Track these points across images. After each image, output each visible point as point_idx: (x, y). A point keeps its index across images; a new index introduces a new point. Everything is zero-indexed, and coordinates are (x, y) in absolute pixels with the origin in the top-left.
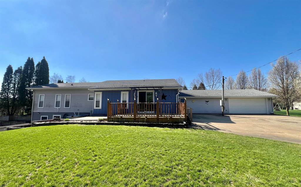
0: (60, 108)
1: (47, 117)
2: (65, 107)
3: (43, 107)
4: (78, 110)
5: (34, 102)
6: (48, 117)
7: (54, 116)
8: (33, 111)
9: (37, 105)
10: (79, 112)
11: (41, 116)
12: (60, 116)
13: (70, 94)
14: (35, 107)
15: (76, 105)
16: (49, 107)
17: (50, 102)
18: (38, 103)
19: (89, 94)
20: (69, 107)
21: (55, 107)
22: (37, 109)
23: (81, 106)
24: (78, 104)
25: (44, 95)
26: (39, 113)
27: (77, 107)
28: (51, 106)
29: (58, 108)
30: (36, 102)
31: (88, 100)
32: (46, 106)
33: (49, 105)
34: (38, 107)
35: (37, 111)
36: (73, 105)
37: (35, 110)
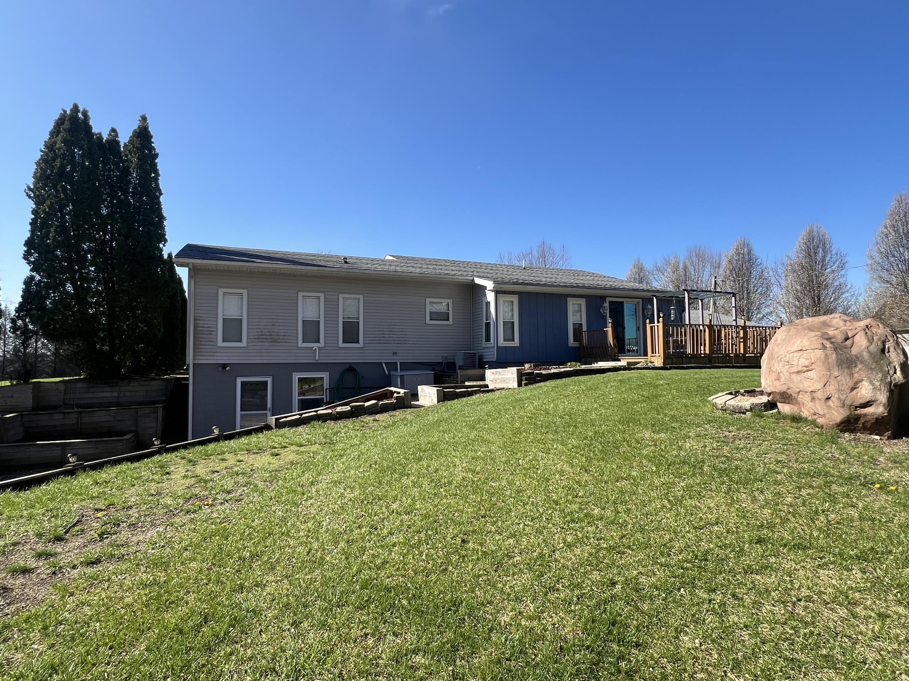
0: (322, 344)
1: (267, 382)
2: (341, 344)
3: (244, 344)
4: (395, 353)
5: (195, 320)
6: (269, 380)
7: (296, 376)
8: (194, 359)
9: (212, 332)
10: (398, 360)
11: (239, 381)
12: (325, 375)
13: (361, 297)
14: (200, 341)
15: (387, 336)
16: (272, 342)
17: (276, 324)
18: (217, 325)
19: (428, 300)
20: (358, 342)
21: (300, 344)
22: (216, 352)
23: (403, 339)
24: (393, 333)
25: (241, 294)
26: (224, 366)
27: (387, 343)
28: (281, 337)
29: (315, 345)
30: (205, 320)
31: (428, 321)
32: (259, 340)
33: (271, 335)
34: (220, 343)
35: (216, 358)
36: (372, 336)
37: (203, 354)
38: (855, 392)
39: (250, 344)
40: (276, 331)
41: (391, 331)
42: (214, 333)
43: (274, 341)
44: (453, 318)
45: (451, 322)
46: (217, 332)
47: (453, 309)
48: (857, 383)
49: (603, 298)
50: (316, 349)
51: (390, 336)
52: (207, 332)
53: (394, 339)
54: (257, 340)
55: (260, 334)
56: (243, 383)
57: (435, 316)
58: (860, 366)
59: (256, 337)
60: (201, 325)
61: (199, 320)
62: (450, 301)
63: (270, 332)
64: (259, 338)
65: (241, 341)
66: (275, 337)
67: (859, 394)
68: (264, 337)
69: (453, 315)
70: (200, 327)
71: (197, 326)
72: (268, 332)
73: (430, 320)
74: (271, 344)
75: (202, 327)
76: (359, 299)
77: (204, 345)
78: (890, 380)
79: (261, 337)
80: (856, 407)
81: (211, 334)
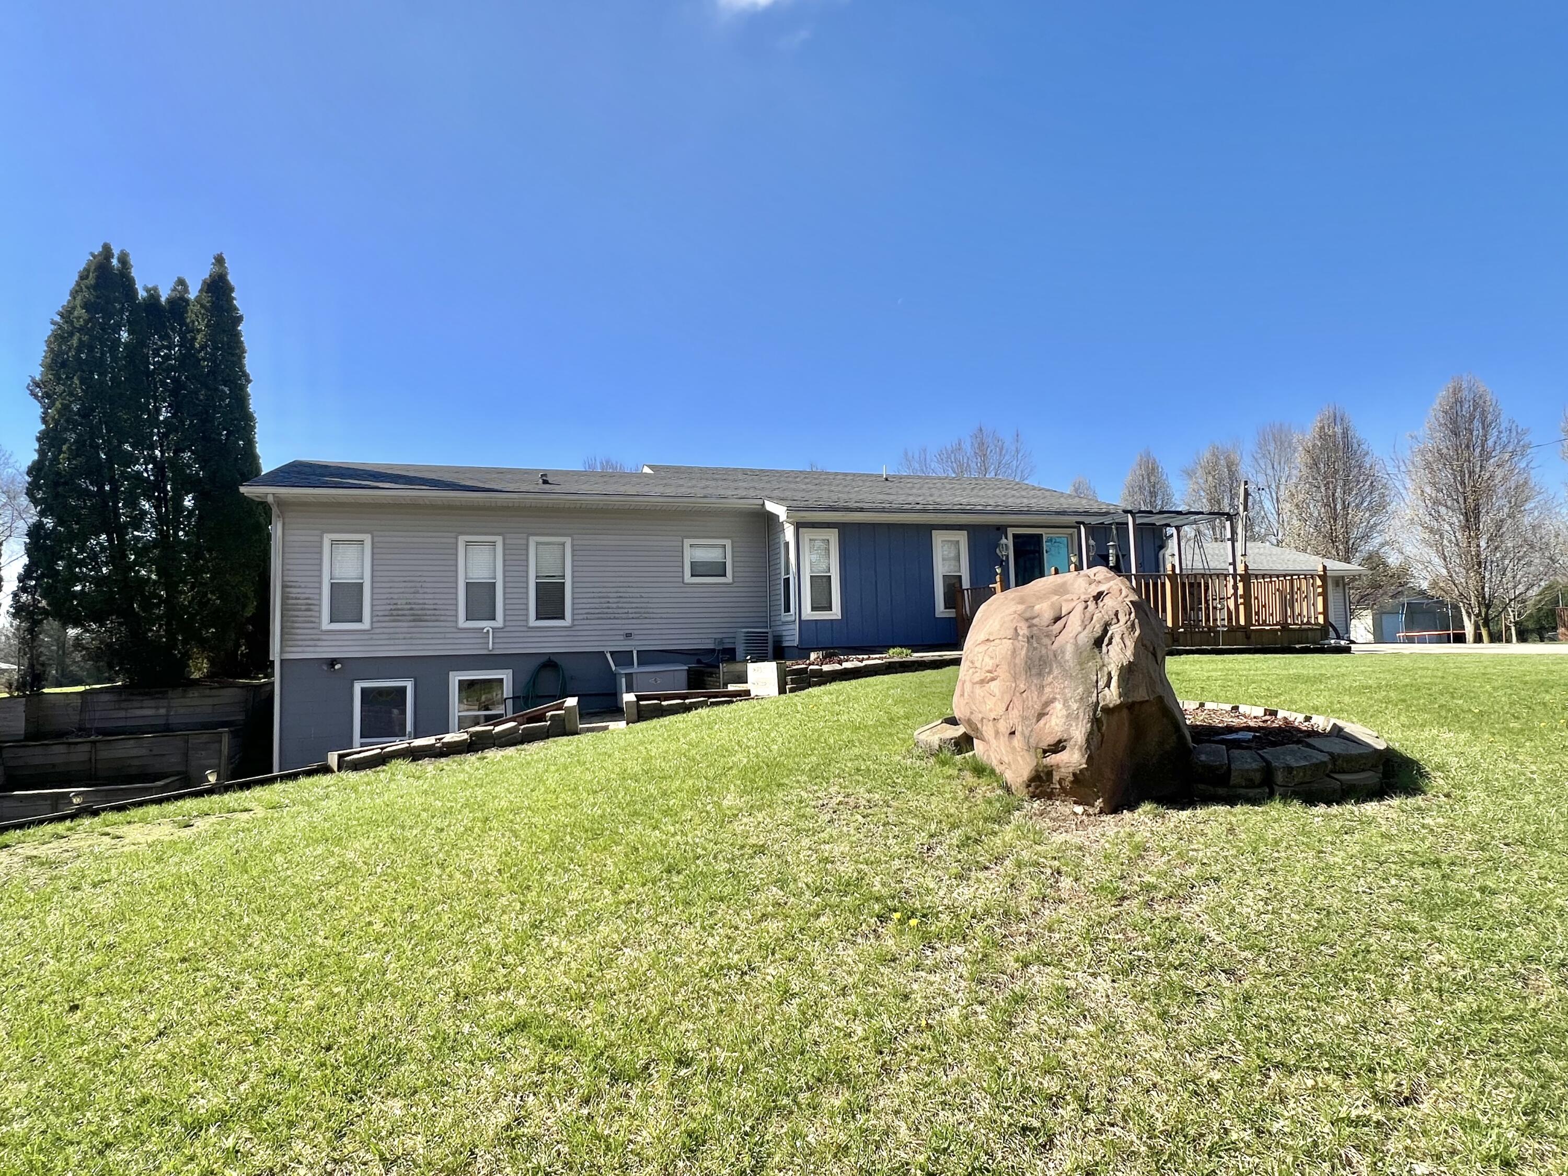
0: (497, 623)
1: (405, 688)
2: (533, 622)
3: (366, 624)
4: (628, 635)
5: (284, 587)
6: (409, 685)
7: (455, 678)
8: (282, 652)
9: (312, 606)
10: (634, 646)
11: (358, 687)
12: (506, 676)
13: (568, 541)
14: (293, 622)
15: (614, 605)
16: (414, 621)
17: (421, 590)
18: (320, 594)
19: (687, 542)
20: (563, 618)
21: (462, 623)
22: (319, 640)
23: (643, 610)
24: (625, 600)
25: (361, 542)
26: (332, 662)
27: (615, 618)
28: (428, 612)
29: (486, 625)
30: (300, 587)
31: (688, 578)
32: (392, 618)
33: (411, 609)
34: (326, 624)
35: (318, 649)
36: (588, 606)
37: (300, 643)
38: (1042, 722)
39: (375, 625)
40: (421, 601)
41: (620, 597)
42: (316, 608)
43: (417, 619)
44: (733, 572)
45: (729, 578)
46: (320, 605)
47: (733, 557)
48: (1047, 704)
49: (1001, 529)
50: (488, 631)
51: (620, 605)
52: (303, 607)
53: (626, 611)
54: (387, 618)
55: (395, 607)
56: (363, 690)
57: (698, 569)
58: (1056, 672)
59: (387, 613)
60: (294, 596)
61: (291, 587)
62: (728, 543)
63: (410, 604)
64: (392, 615)
65: (360, 620)
66: (420, 612)
67: (1047, 726)
68: (400, 612)
69: (733, 567)
70: (293, 598)
71: (288, 598)
72: (407, 604)
73: (692, 576)
74: (413, 624)
75: (296, 599)
76: (563, 544)
77: (298, 628)
78: (1095, 700)
79: (395, 613)
80: (1045, 752)
81: (309, 610)
